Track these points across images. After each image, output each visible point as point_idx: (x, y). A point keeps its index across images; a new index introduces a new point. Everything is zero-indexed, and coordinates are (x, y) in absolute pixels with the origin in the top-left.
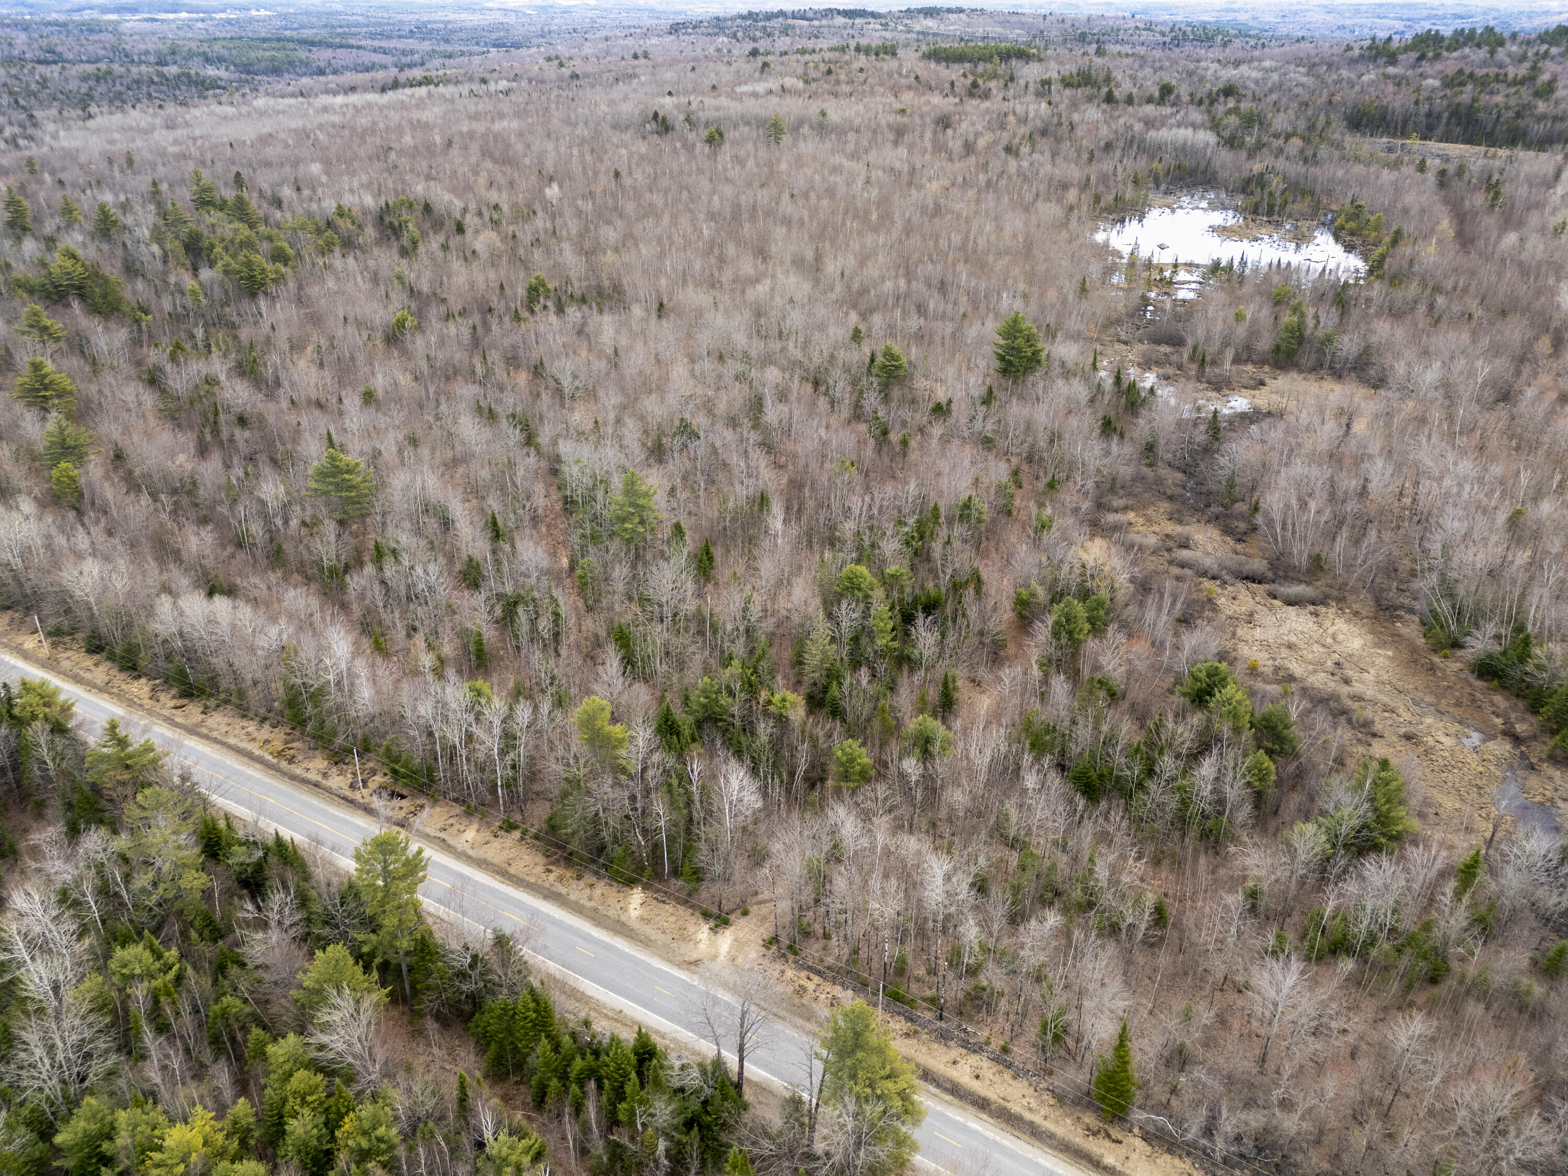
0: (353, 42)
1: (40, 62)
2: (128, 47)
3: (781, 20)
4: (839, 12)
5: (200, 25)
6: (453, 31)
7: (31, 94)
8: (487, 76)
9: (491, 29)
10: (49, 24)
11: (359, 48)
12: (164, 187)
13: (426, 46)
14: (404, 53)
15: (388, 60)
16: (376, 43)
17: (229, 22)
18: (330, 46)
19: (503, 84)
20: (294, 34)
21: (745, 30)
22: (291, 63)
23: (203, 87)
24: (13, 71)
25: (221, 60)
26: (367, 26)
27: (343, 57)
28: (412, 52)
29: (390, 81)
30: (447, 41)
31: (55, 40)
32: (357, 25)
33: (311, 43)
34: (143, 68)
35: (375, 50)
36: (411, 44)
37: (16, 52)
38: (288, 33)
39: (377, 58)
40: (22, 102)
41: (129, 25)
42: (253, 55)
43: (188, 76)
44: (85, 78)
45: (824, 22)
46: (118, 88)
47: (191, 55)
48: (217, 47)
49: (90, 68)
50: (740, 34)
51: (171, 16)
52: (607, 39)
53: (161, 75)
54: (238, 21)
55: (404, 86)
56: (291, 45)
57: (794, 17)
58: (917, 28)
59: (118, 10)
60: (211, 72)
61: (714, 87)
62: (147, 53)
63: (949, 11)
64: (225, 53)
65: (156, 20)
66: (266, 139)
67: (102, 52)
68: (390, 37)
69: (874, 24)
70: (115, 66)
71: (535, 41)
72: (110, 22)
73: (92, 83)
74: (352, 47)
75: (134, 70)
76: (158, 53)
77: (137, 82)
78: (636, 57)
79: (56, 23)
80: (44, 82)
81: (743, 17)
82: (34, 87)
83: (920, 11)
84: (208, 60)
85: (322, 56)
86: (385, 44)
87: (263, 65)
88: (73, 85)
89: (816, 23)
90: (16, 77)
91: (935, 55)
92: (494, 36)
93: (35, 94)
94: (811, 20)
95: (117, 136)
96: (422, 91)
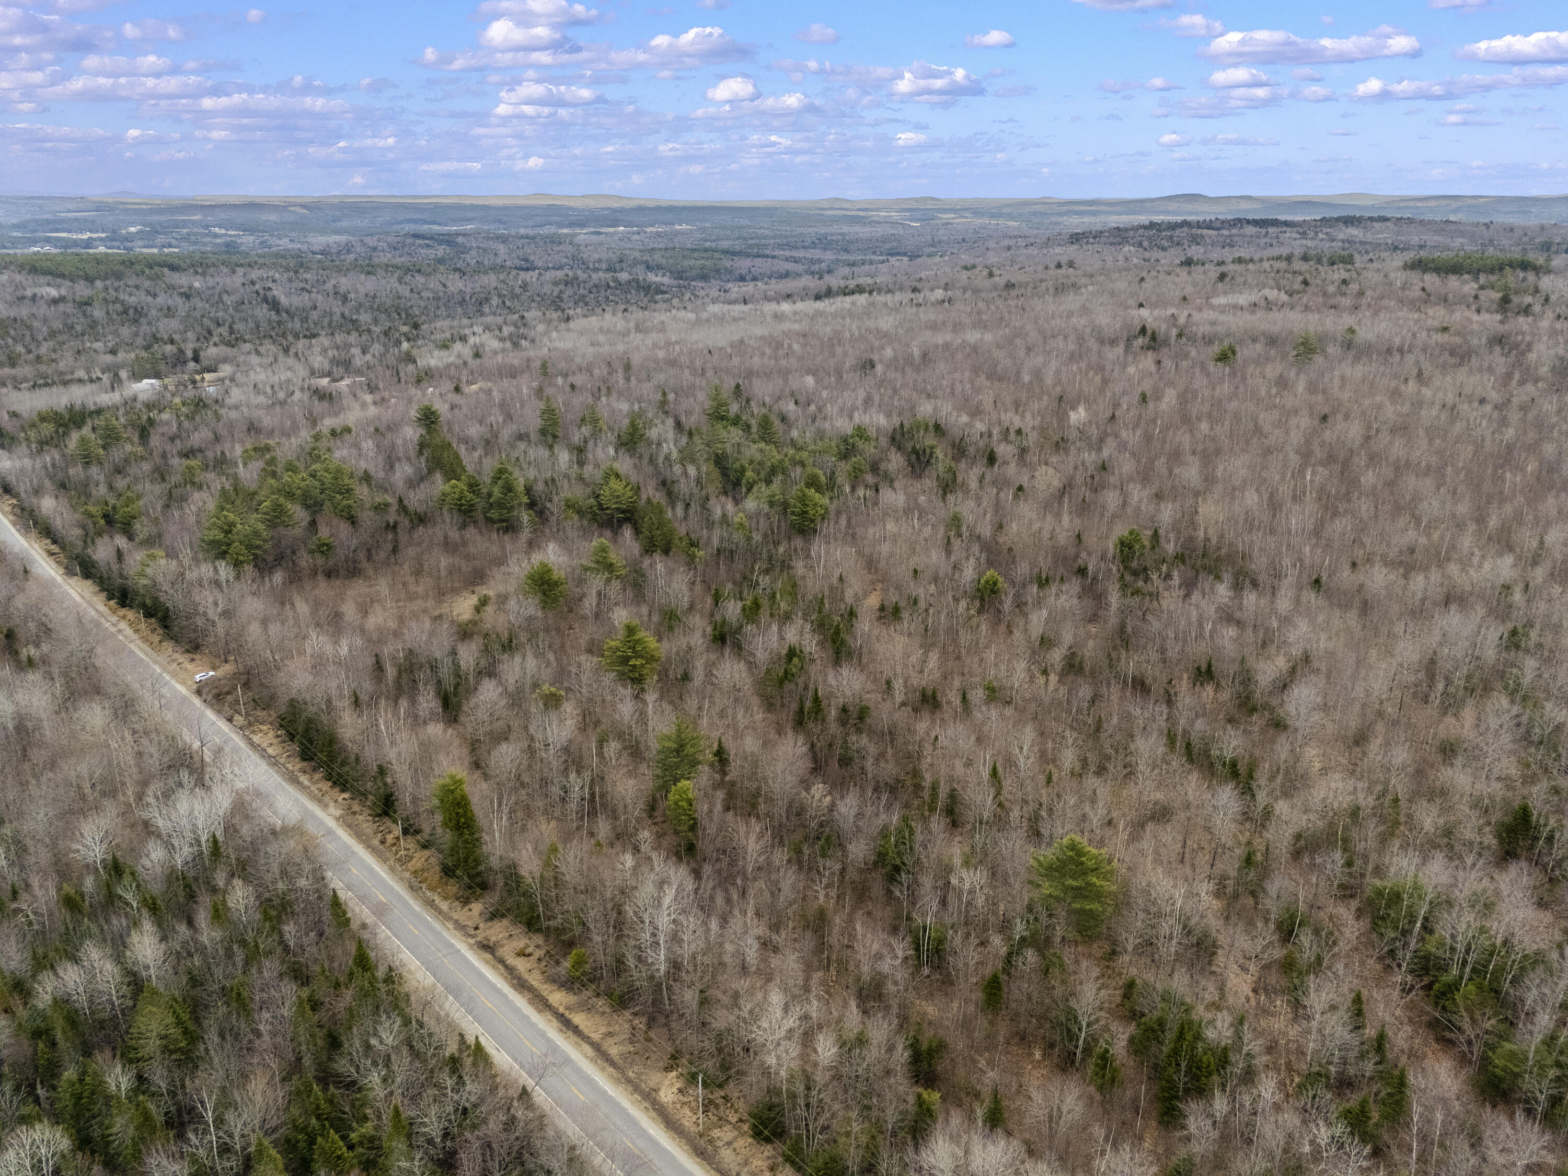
0: (767, 252)
1: (521, 269)
2: (585, 256)
3: (1185, 229)
4: (1248, 222)
5: (636, 237)
6: (850, 242)
7: (515, 296)
8: (918, 285)
9: (886, 239)
10: (522, 237)
11: (773, 257)
12: (671, 397)
13: (829, 256)
14: (812, 262)
15: (799, 268)
16: (788, 253)
17: (659, 234)
18: (748, 255)
19: (939, 294)
20: (713, 245)
21: (1150, 239)
22: (718, 271)
23: (651, 292)
24: (502, 277)
25: (659, 267)
26: (774, 237)
27: (761, 265)
28: (820, 261)
29: (824, 289)
30: (846, 251)
31: (528, 250)
32: (765, 237)
33: (731, 253)
34: (601, 274)
35: (787, 260)
36: (816, 254)
37: (499, 261)
38: (708, 244)
39: (790, 266)
40: (508, 303)
41: (582, 237)
42: (686, 263)
43: (638, 281)
44: (555, 283)
45: (1234, 231)
46: (582, 291)
47: (636, 263)
48: (657, 256)
49: (559, 274)
50: (1146, 244)
51: (611, 230)
52: (1009, 248)
53: (615, 280)
54: (665, 233)
55: (838, 294)
56: (717, 255)
57: (1199, 227)
58: (1341, 236)
59: (571, 225)
60: (653, 278)
61: (1185, 299)
62: (600, 261)
63: (1371, 219)
64: (664, 262)
65: (599, 233)
66: (740, 345)
67: (564, 260)
68: (796, 248)
69: (1290, 234)
70: (579, 273)
71: (928, 250)
72: (566, 235)
73: (562, 287)
74: (767, 256)
75: (595, 276)
76: (609, 260)
77: (596, 286)
78: (1059, 266)
79: (527, 237)
80: (525, 286)
81: (1145, 227)
82: (518, 291)
83: (1338, 220)
84: (649, 268)
85: (743, 264)
86: (795, 254)
87: (694, 273)
88: (547, 289)
89: (1226, 232)
90: (503, 281)
91: (1419, 265)
92: (888, 246)
93: (517, 297)
94: (1218, 229)
95: (601, 338)
96: (862, 299)
